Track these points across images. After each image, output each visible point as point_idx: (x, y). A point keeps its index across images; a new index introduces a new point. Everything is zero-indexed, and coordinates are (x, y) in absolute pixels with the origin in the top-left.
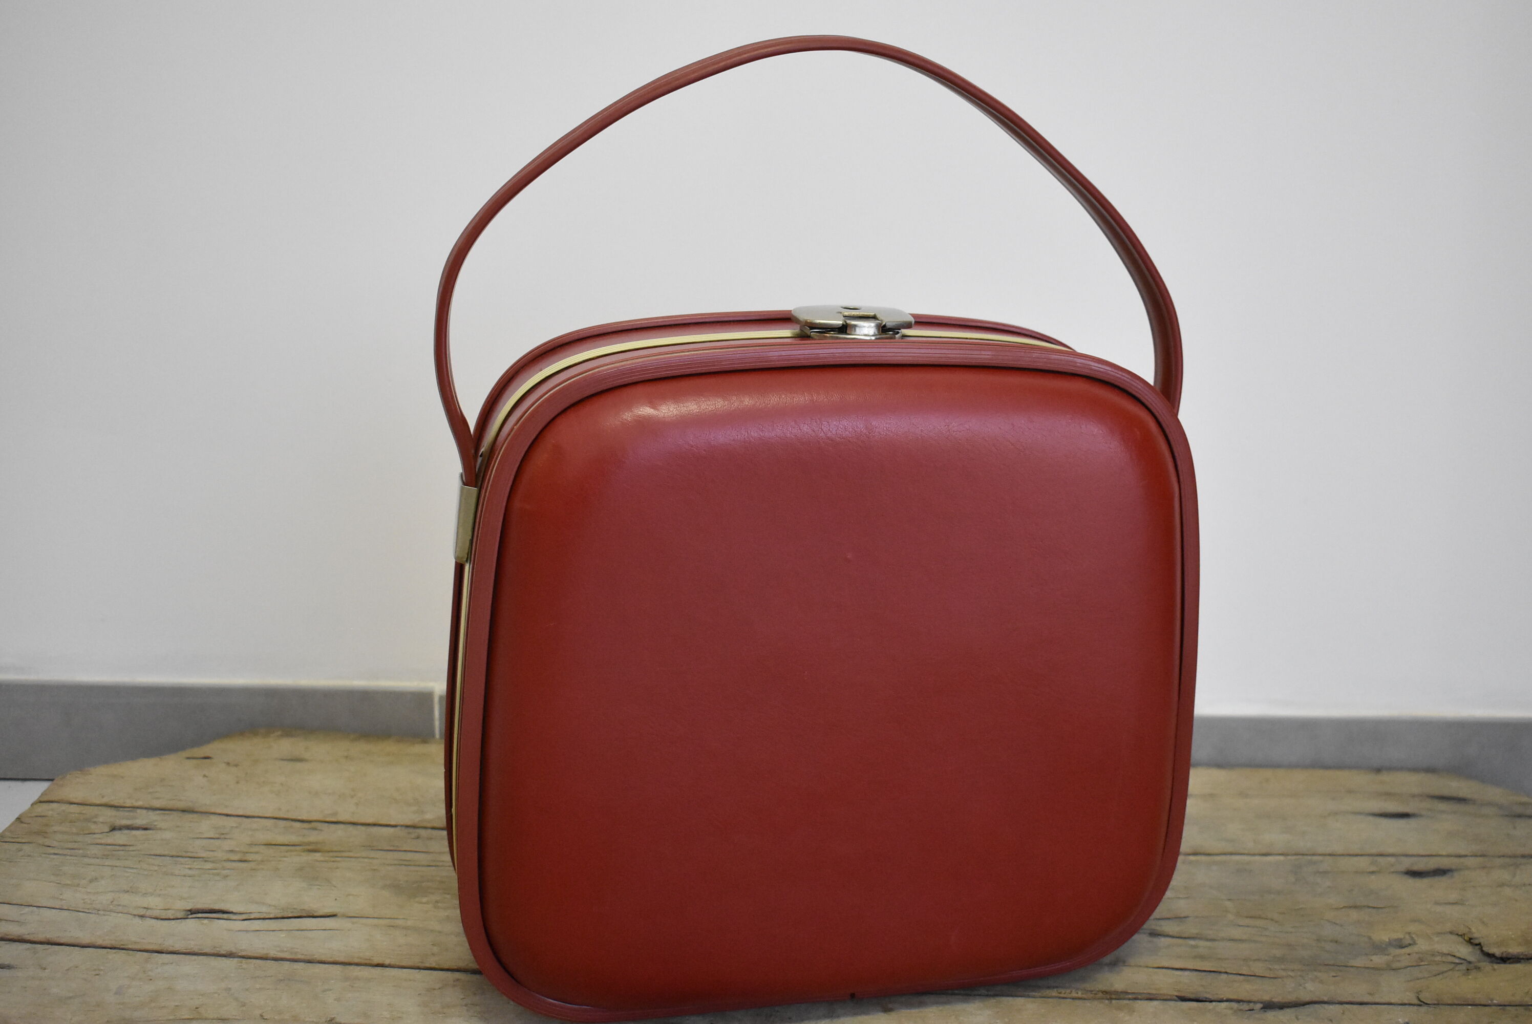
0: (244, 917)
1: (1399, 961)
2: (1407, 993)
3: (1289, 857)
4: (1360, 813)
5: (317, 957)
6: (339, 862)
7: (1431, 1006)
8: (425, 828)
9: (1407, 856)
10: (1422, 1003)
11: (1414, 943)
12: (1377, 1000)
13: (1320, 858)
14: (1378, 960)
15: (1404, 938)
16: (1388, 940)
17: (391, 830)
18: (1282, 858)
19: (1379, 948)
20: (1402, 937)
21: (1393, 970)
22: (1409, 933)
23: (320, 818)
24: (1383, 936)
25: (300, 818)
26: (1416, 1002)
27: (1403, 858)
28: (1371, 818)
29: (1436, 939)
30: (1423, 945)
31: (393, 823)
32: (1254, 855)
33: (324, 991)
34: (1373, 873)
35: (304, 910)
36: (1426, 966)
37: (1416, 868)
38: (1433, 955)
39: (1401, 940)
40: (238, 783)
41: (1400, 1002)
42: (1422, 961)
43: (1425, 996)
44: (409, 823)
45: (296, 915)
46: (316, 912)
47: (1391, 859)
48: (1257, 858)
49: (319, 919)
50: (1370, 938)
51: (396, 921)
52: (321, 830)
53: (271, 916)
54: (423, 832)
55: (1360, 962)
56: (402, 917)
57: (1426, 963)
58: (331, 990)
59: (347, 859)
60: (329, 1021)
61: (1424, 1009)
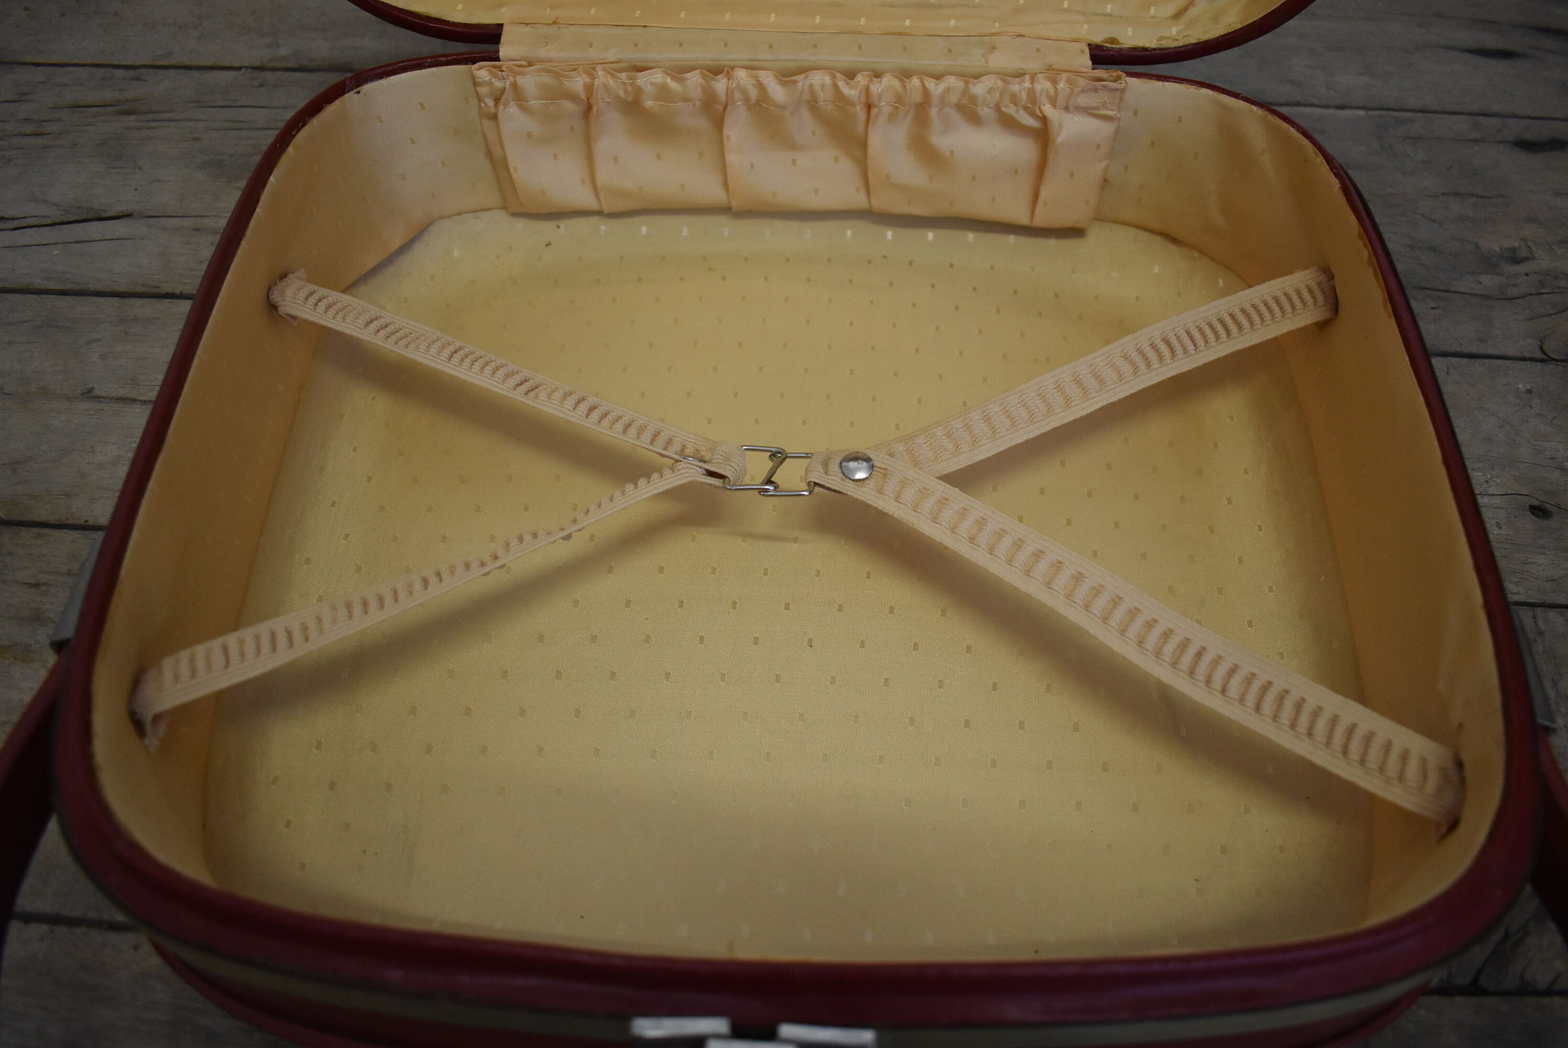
0: (16, 224)
1: (1515, 285)
2: (1528, 340)
3: (1370, 113)
4: (1452, 48)
5: (93, 286)
6: (155, 128)
7: (1559, 363)
8: (274, 69)
9: (1515, 116)
10: (1546, 359)
11: (1532, 258)
12: (1491, 351)
13: (1410, 115)
14: (1489, 281)
15: (1520, 247)
16: (1498, 250)
17: (231, 74)
18: (1362, 113)
19: (1489, 263)
20: (1517, 245)
21: (1509, 299)
22: (1525, 240)
23: (149, 62)
24: (1493, 244)
25: (124, 63)
26: (1539, 355)
27: (1512, 121)
28: (1467, 57)
29: (1559, 251)
30: (1544, 261)
31: (236, 64)
32: (1327, 107)
33: (89, 343)
34: (1476, 141)
35: (92, 208)
36: (1548, 296)
37: (1528, 137)
38: (1556, 278)
39: (1513, 250)
40: (63, 15)
41: (1518, 354)
42: (1543, 286)
43: (1552, 346)
44: (258, 64)
45: (78, 218)
46: (105, 211)
47: (1497, 122)
48: (1331, 111)
49: (108, 222)
50: (1477, 246)
51: (205, 221)
52: (144, 80)
53: (49, 221)
54: (269, 76)
55: (1465, 284)
56: (214, 214)
57: (1548, 291)
58: (98, 340)
59: (166, 123)
60: (86, 393)
61: (1550, 368)
